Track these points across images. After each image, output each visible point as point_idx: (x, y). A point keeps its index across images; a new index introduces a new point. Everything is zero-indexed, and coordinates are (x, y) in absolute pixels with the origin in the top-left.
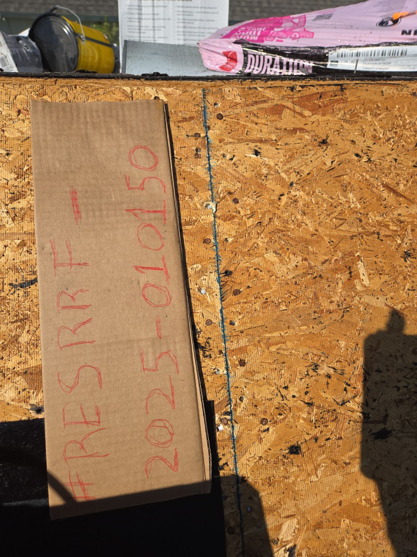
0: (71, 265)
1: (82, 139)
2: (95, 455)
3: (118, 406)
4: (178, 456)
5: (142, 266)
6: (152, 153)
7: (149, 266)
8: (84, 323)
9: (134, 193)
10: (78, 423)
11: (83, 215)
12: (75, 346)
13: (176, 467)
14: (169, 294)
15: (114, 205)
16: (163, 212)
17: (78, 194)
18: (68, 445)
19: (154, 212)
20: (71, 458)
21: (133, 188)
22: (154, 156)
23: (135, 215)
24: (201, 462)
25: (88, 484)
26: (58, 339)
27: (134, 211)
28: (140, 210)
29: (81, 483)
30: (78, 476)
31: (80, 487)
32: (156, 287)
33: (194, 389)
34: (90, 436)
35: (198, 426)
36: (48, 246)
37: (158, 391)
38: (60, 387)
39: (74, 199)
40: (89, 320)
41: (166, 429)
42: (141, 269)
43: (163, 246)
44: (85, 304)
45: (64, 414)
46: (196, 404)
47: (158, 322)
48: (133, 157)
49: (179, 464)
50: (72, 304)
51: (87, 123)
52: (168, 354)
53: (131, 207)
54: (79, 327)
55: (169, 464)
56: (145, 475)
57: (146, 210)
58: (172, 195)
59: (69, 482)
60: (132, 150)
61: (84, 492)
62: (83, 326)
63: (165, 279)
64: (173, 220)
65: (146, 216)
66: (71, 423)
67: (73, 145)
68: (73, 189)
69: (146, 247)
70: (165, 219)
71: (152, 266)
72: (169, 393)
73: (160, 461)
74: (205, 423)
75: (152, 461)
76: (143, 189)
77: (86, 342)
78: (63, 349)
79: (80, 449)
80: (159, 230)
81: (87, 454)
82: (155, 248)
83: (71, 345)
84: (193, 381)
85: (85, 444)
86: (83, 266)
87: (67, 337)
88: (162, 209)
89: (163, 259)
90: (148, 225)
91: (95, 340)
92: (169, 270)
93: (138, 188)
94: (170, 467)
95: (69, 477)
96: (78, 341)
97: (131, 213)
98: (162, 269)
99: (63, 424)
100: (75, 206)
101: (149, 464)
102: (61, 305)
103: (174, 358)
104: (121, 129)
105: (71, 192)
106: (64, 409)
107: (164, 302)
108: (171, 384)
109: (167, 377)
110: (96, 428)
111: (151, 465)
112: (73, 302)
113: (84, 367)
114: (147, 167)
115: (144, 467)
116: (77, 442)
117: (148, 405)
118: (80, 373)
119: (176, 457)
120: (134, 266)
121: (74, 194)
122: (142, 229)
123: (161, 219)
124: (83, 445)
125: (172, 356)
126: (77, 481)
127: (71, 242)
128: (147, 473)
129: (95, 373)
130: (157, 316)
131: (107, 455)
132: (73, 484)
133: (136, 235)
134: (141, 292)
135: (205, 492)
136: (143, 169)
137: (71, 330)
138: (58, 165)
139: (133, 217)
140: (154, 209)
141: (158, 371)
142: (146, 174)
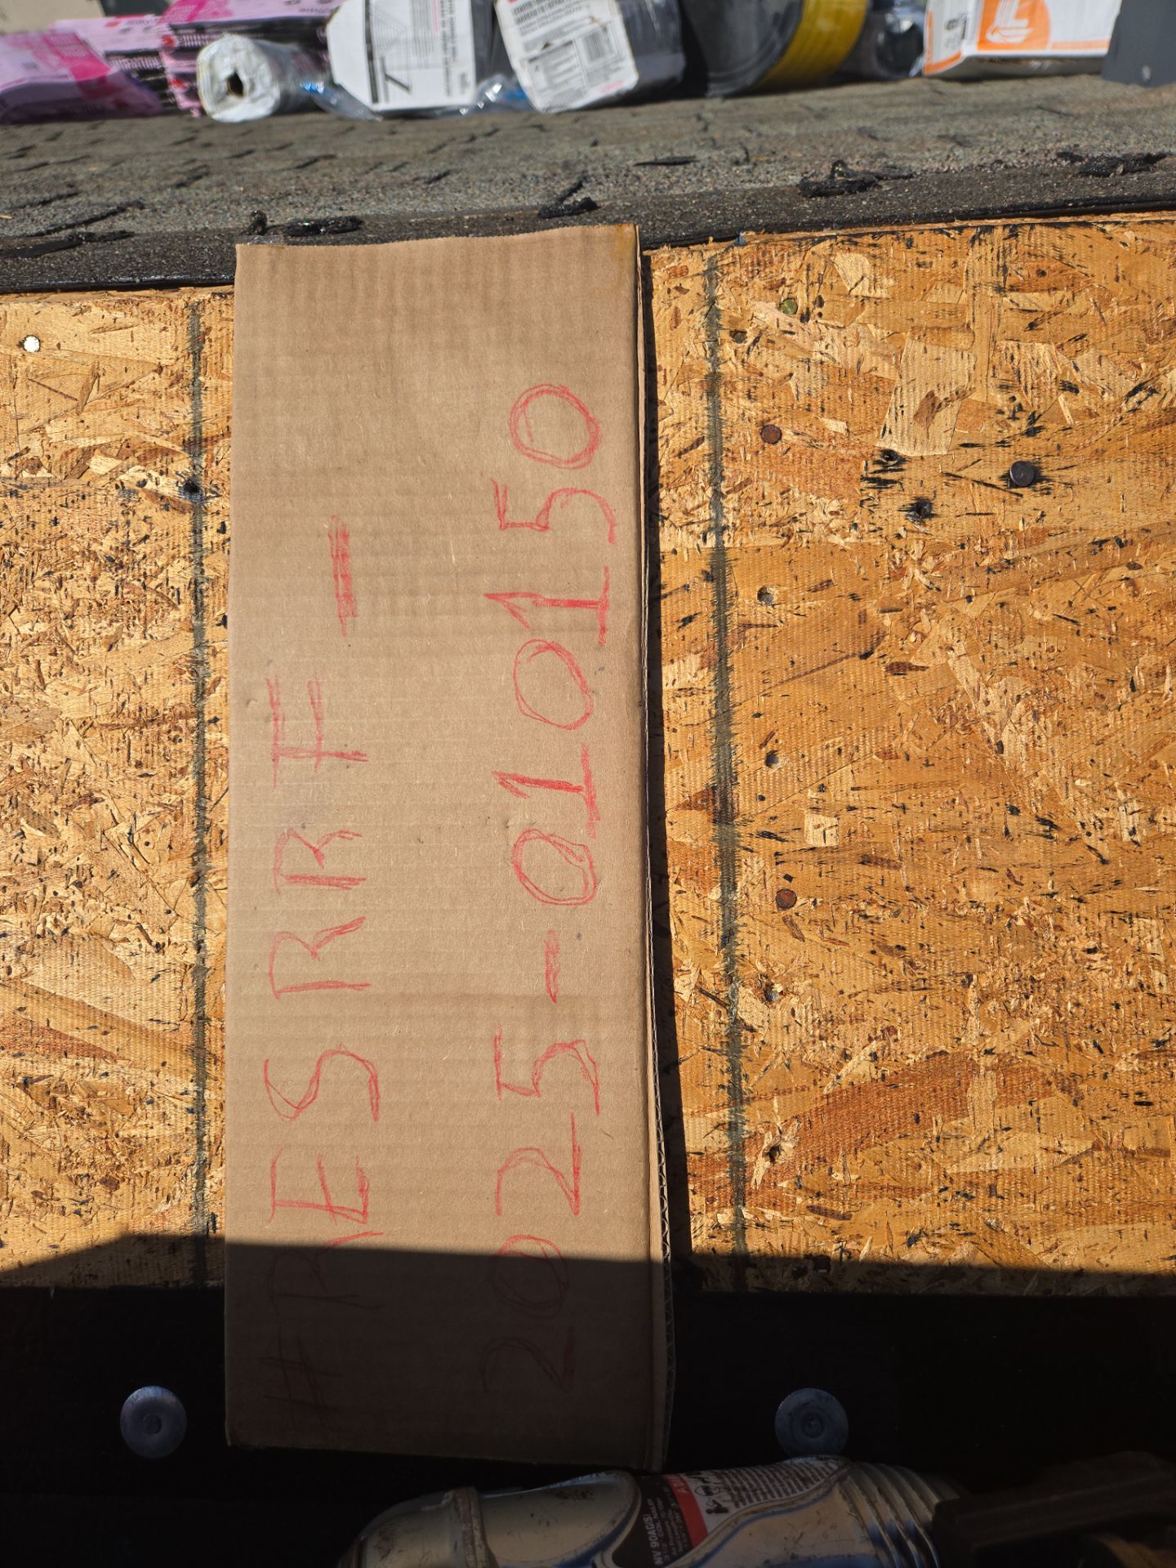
8: (343, 930)
12: (314, 991)
26: (271, 967)
33: (641, 1165)
37: (534, 1156)
38: (269, 1101)
40: (358, 923)
44: (348, 873)
46: (642, 1212)
52: (572, 1051)
54: (328, 939)
62: (339, 938)
77: (343, 985)
78: (283, 996)
83: (306, 987)
84: (640, 1142)
87: (295, 965)
91: (369, 980)
96: (323, 978)
103: (589, 1065)
108: (574, 1139)
109: (566, 1118)
112: (317, 866)
113: (335, 1053)
117: (504, 1191)
118: (324, 1069)
125: (584, 1057)
129: (363, 1074)
137: (306, 946)
141: (540, 1096)
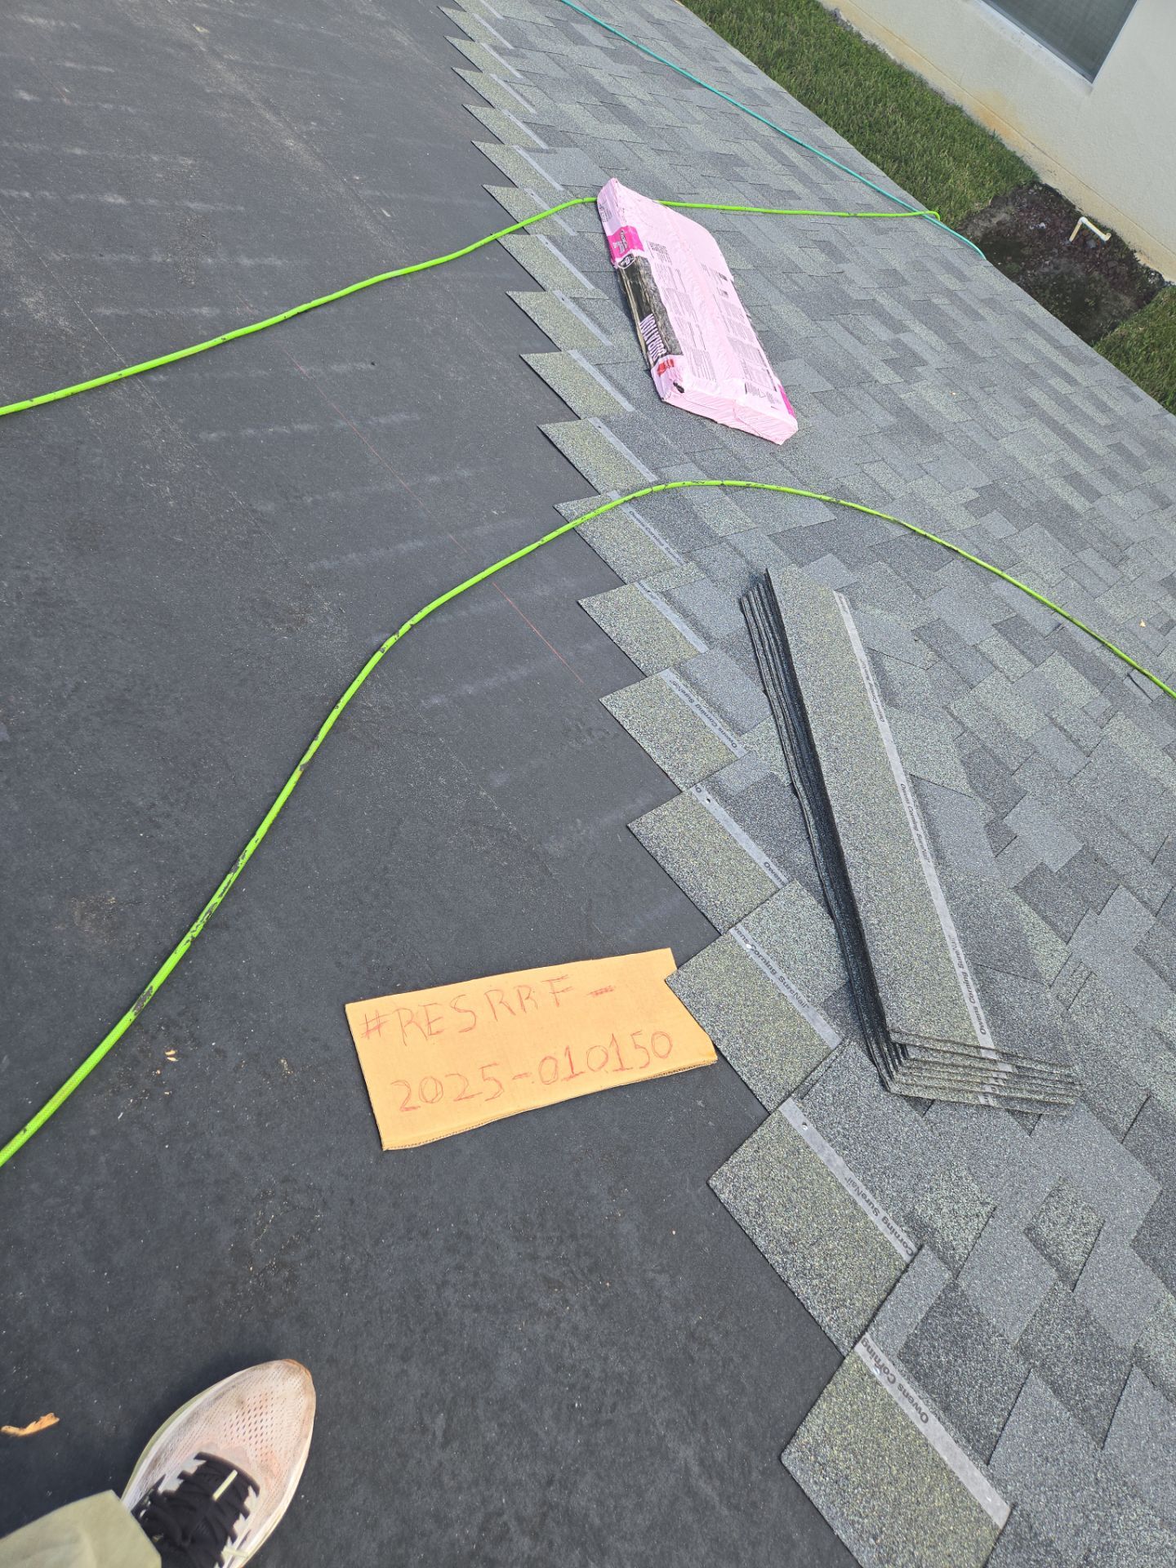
5: (571, 1054)
18: (407, 1010)
29: (378, 1027)
34: (419, 1028)
37: (466, 1084)
39: (606, 991)
40: (513, 1014)
41: (435, 1096)
42: (568, 1053)
44: (526, 1008)
66: (426, 1011)
68: (614, 988)
79: (407, 1021)
85: (411, 1024)
87: (495, 997)
88: (624, 1068)
91: (500, 1021)
99: (423, 1005)
100: (600, 991)
105: (611, 987)
106: (436, 1004)
110: (426, 1031)
116: (412, 1018)
119: (414, 1108)
121: (610, 990)
129: (471, 1025)
137: (502, 999)
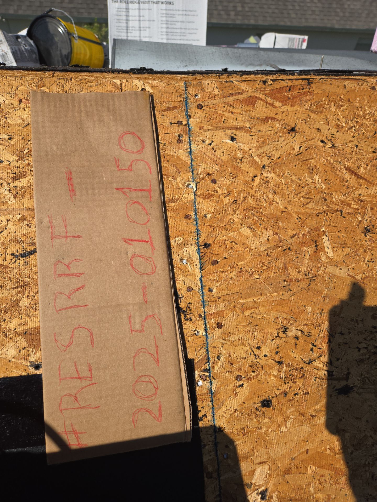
0: (67, 237)
1: (76, 125)
2: (88, 407)
3: (108, 363)
4: (162, 408)
5: (130, 238)
6: (139, 138)
7: (136, 238)
8: (78, 289)
9: (123, 173)
10: (72, 378)
11: (78, 193)
12: (70, 309)
13: (160, 418)
14: (154, 263)
15: (105, 184)
16: (149, 191)
17: (73, 174)
18: (63, 398)
19: (141, 190)
20: (66, 409)
21: (122, 169)
22: (141, 141)
23: (124, 194)
24: (182, 414)
25: (81, 433)
26: (55, 303)
27: (123, 190)
28: (129, 188)
29: (75, 432)
30: (72, 425)
31: (74, 436)
32: (142, 257)
33: (176, 348)
34: (83, 390)
35: (180, 381)
36: (46, 220)
37: (144, 350)
38: (56, 346)
39: (70, 179)
40: (83, 287)
41: (151, 384)
42: (129, 241)
43: (149, 220)
44: (79, 272)
45: (59, 371)
46: (178, 362)
47: (144, 289)
48: (122, 141)
49: (162, 416)
50: (68, 272)
51: (81, 111)
52: (153, 317)
53: (120, 186)
54: (73, 292)
55: (154, 416)
56: (133, 425)
57: (134, 189)
58: (157, 176)
59: (64, 431)
60: (122, 135)
61: (78, 440)
62: (77, 292)
63: (151, 250)
64: (158, 198)
65: (134, 194)
66: (66, 378)
67: (68, 131)
68: (69, 170)
69: (133, 221)
70: (151, 197)
71: (139, 239)
72: (153, 351)
73: (146, 412)
74: (186, 379)
75: (138, 413)
76: (131, 170)
77: (80, 306)
78: (60, 312)
79: (74, 402)
80: (146, 207)
81: (81, 406)
82: (142, 223)
83: (67, 308)
84: (175, 341)
85: (78, 397)
86: (77, 238)
87: (63, 302)
88: (148, 188)
89: (149, 232)
90: (136, 202)
91: (87, 304)
92: (154, 242)
93: (127, 170)
94: (155, 418)
95: (64, 427)
96: (72, 305)
97: (120, 191)
98: (148, 242)
99: (59, 378)
100: (70, 185)
101: (136, 415)
102: (58, 273)
103: (158, 320)
104: (111, 117)
105: (67, 172)
106: (59, 366)
107: (150, 270)
108: (156, 343)
109: (152, 338)
110: (88, 382)
111: (138, 417)
112: (68, 270)
113: (78, 328)
114: (135, 151)
115: (131, 418)
116: (71, 395)
117: (135, 363)
118: (75, 334)
119: (160, 409)
120: (123, 239)
121: (69, 174)
122: (130, 206)
123: (148, 197)
124: (77, 398)
125: (157, 319)
126: (71, 430)
127: (67, 217)
128: (134, 423)
129: (88, 333)
130: (143, 283)
131: (98, 407)
132: (68, 433)
133: (125, 211)
134: (129, 262)
135: (186, 441)
136: (131, 152)
137: (66, 295)
138: (55, 148)
139: (122, 196)
140: (141, 188)
141: (144, 332)
142: (134, 157)
